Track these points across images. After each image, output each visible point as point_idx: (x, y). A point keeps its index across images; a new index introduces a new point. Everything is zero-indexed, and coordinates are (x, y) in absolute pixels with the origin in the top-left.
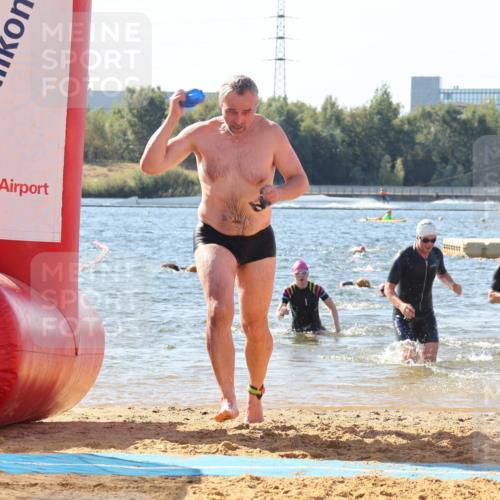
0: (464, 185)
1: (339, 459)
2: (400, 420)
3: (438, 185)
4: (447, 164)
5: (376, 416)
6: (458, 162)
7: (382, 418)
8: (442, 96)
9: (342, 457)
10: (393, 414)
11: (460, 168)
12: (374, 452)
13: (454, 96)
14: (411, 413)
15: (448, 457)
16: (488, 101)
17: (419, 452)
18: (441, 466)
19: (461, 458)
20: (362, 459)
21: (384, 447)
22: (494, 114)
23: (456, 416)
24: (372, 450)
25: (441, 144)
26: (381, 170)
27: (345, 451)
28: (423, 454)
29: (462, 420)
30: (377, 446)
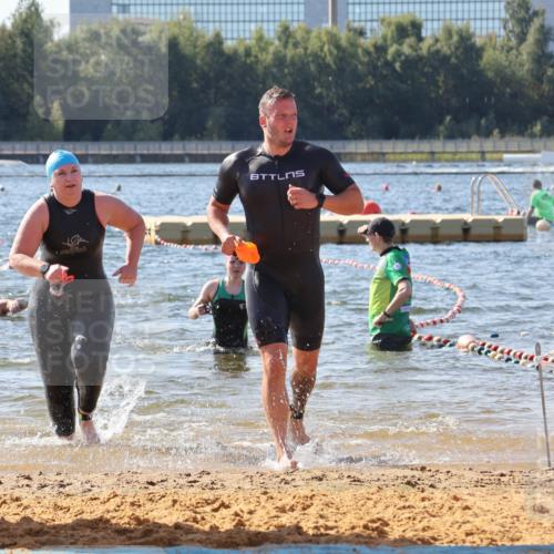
0: (151, 139)
2: (62, 486)
3: (114, 139)
5: (26, 482)
7: (35, 484)
8: (115, 9)
10: (52, 478)
12: (22, 536)
13: (132, 8)
14: (79, 476)
15: (130, 538)
16: (181, 17)
17: (88, 532)
19: (150, 539)
20: (3, 547)
21: (38, 527)
22: (191, 35)
23: (143, 479)
24: (19, 532)
26: (29, 117)
28: (94, 535)
29: (152, 484)
30: (26, 526)
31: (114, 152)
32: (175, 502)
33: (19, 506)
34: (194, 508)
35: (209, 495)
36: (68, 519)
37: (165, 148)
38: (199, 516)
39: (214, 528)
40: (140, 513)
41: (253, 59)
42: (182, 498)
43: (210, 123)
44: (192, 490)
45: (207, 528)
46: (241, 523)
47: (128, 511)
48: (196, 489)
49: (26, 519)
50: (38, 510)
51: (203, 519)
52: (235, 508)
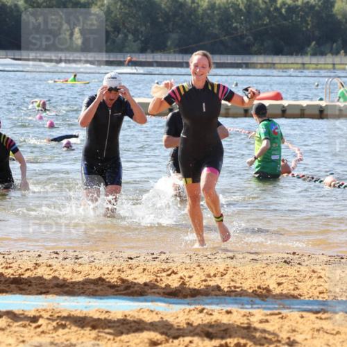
1: (21, 294)
2: (77, 258)
4: (119, 33)
5: (55, 255)
6: (128, 31)
7: (61, 257)
9: (23, 292)
10: (71, 253)
11: (130, 37)
12: (52, 288)
14: (87, 253)
15: (117, 291)
17: (92, 286)
18: (111, 298)
19: (129, 291)
20: (41, 293)
21: (63, 283)
23: (126, 255)
24: (51, 285)
25: (113, 15)
27: (26, 287)
28: (96, 288)
29: (131, 258)
30: (55, 282)
31: (111, 59)
32: (144, 270)
33: (51, 270)
34: (156, 274)
35: (165, 266)
36: (80, 278)
37: (142, 58)
38: (159, 279)
39: (168, 286)
40: (123, 276)
41: (196, 5)
42: (149, 268)
43: (169, 43)
44: (154, 263)
45: (163, 285)
46: (184, 284)
47: (116, 274)
48: (157, 262)
49: (55, 278)
50: (62, 272)
51: (161, 280)
52: (180, 274)
